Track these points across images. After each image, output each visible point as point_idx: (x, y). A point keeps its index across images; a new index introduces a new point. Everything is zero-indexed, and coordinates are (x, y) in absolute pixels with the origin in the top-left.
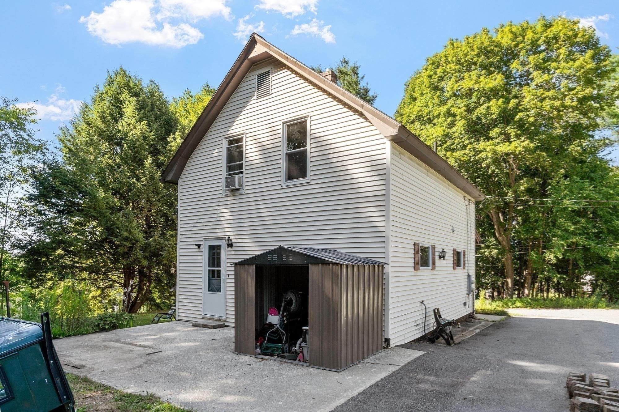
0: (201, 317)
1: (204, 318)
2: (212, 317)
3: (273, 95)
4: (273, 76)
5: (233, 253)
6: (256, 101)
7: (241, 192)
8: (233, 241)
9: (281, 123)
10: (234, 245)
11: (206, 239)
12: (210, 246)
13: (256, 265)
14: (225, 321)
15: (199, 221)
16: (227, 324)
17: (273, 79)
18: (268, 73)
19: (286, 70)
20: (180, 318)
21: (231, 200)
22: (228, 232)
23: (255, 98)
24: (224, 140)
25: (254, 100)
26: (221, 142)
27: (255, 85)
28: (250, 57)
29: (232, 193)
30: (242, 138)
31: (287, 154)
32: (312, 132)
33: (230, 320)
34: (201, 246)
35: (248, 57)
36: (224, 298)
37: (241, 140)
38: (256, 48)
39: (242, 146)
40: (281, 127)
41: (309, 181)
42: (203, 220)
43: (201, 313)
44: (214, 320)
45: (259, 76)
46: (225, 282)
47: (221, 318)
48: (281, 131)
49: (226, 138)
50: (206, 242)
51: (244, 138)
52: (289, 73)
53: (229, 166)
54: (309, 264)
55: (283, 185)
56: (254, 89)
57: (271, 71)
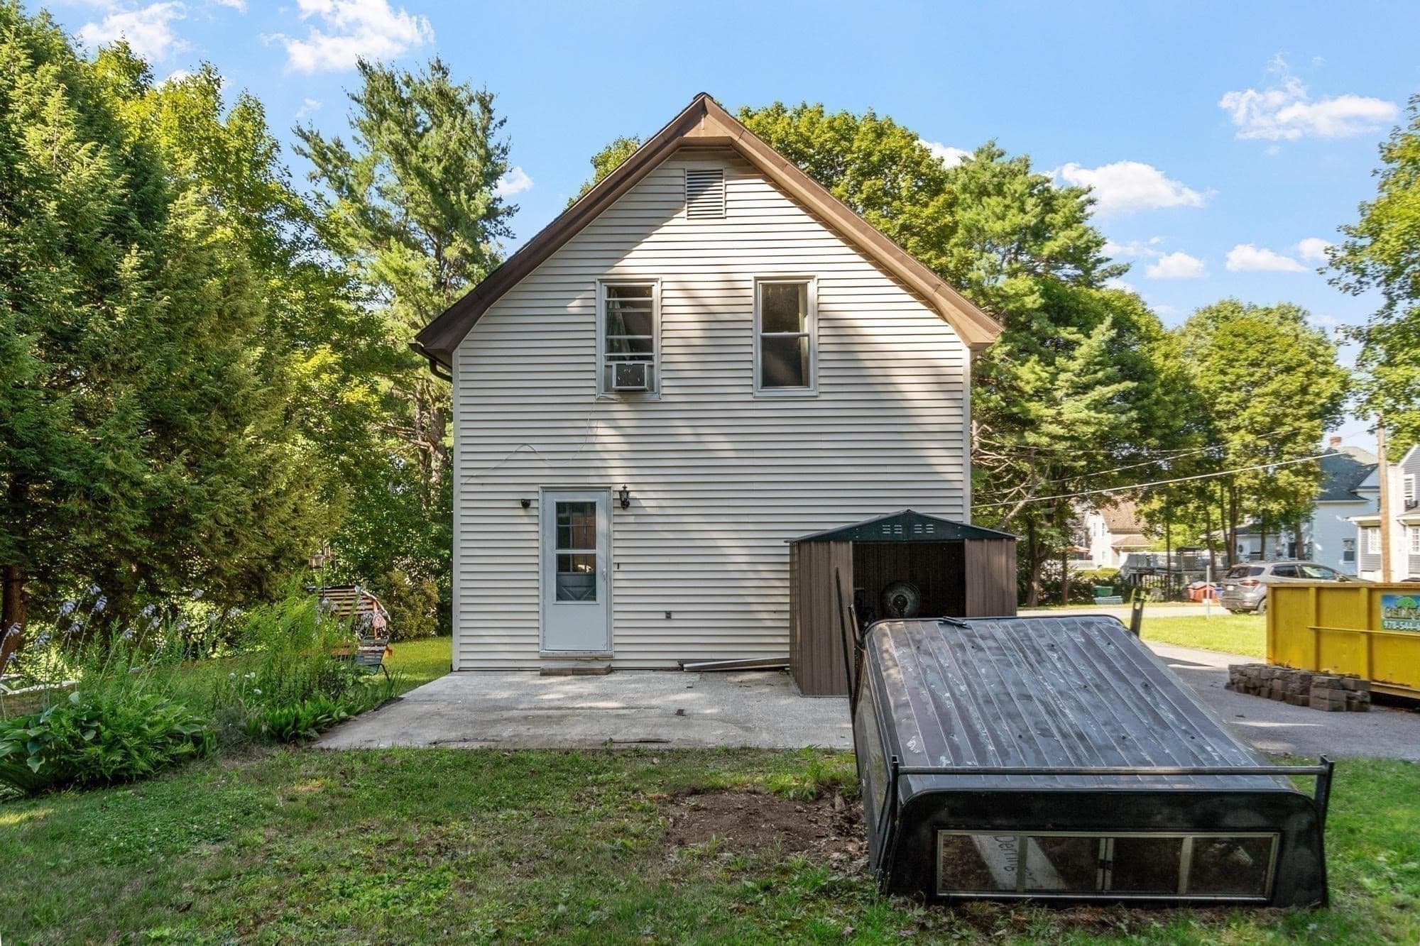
0: (536, 656)
1: (544, 658)
2: (571, 654)
3: (729, 221)
4: (728, 182)
5: (632, 519)
6: (685, 222)
7: (648, 397)
8: (632, 495)
9: (751, 277)
10: (632, 503)
11: (546, 489)
12: (559, 504)
13: (854, 542)
14: (611, 658)
15: (523, 448)
16: (614, 665)
17: (729, 188)
18: (718, 175)
19: (761, 181)
20: (464, 664)
21: (622, 412)
22: (618, 478)
23: (684, 214)
24: (598, 283)
25: (681, 218)
26: (591, 287)
27: (681, 189)
28: (687, 135)
29: (626, 397)
30: (650, 288)
31: (764, 339)
32: (822, 307)
33: (624, 656)
34: (533, 504)
35: (682, 135)
36: (609, 612)
37: (646, 291)
38: (703, 123)
39: (649, 305)
40: (751, 284)
41: (814, 394)
42: (537, 448)
43: (535, 648)
44: (576, 659)
45: (692, 174)
46: (608, 578)
47: (597, 654)
48: (751, 292)
49: (602, 281)
50: (549, 495)
51: (656, 290)
52: (767, 187)
53: (612, 341)
54: (967, 541)
55: (757, 394)
56: (681, 197)
57: (725, 173)
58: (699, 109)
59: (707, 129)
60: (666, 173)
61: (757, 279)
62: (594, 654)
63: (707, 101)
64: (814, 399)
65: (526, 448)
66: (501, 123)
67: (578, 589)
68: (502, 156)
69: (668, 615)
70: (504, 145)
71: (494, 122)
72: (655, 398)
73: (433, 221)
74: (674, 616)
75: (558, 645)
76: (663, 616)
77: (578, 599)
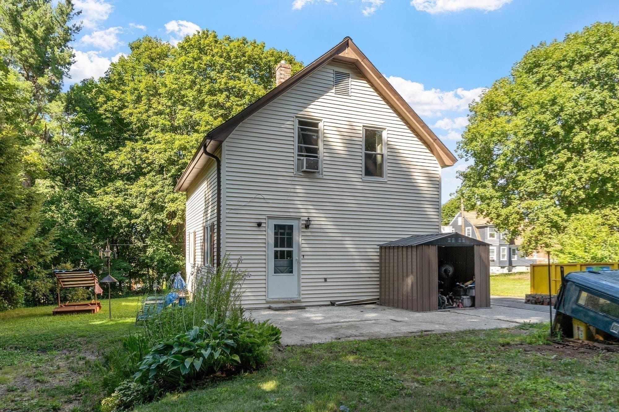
0: (265, 302)
1: (268, 302)
3: (352, 98)
4: (352, 80)
5: (309, 234)
6: (334, 95)
7: (319, 176)
8: (310, 222)
9: (361, 125)
10: (310, 226)
11: (270, 218)
12: (275, 226)
13: (438, 245)
14: (299, 301)
15: (258, 196)
17: (353, 83)
18: (348, 76)
21: (305, 181)
22: (304, 213)
23: (333, 91)
24: (295, 117)
25: (332, 93)
26: (292, 119)
27: (332, 79)
28: (340, 55)
29: (308, 175)
30: (318, 124)
31: (366, 154)
32: (389, 143)
33: (305, 300)
34: (263, 225)
35: (338, 54)
36: (299, 279)
37: (316, 125)
38: (346, 51)
39: (317, 132)
40: (361, 128)
41: (386, 181)
42: (265, 197)
43: (264, 298)
44: (284, 302)
45: (337, 73)
46: (299, 263)
47: (294, 299)
48: (361, 132)
49: (297, 117)
50: (270, 221)
51: (321, 125)
52: (368, 85)
53: (301, 147)
54: (475, 246)
55: (363, 179)
56: (332, 83)
57: (351, 75)
58: (346, 44)
59: (348, 54)
60: (325, 70)
61: (364, 126)
62: (292, 300)
63: (350, 41)
64: (385, 183)
65: (260, 196)
66: (79, 13)
67: (282, 268)
68: (76, 31)
69: (325, 280)
70: (77, 25)
71: (74, 12)
72: (321, 176)
73: (31, 60)
74: (328, 280)
75: (274, 295)
76: (323, 280)
77: (282, 272)
